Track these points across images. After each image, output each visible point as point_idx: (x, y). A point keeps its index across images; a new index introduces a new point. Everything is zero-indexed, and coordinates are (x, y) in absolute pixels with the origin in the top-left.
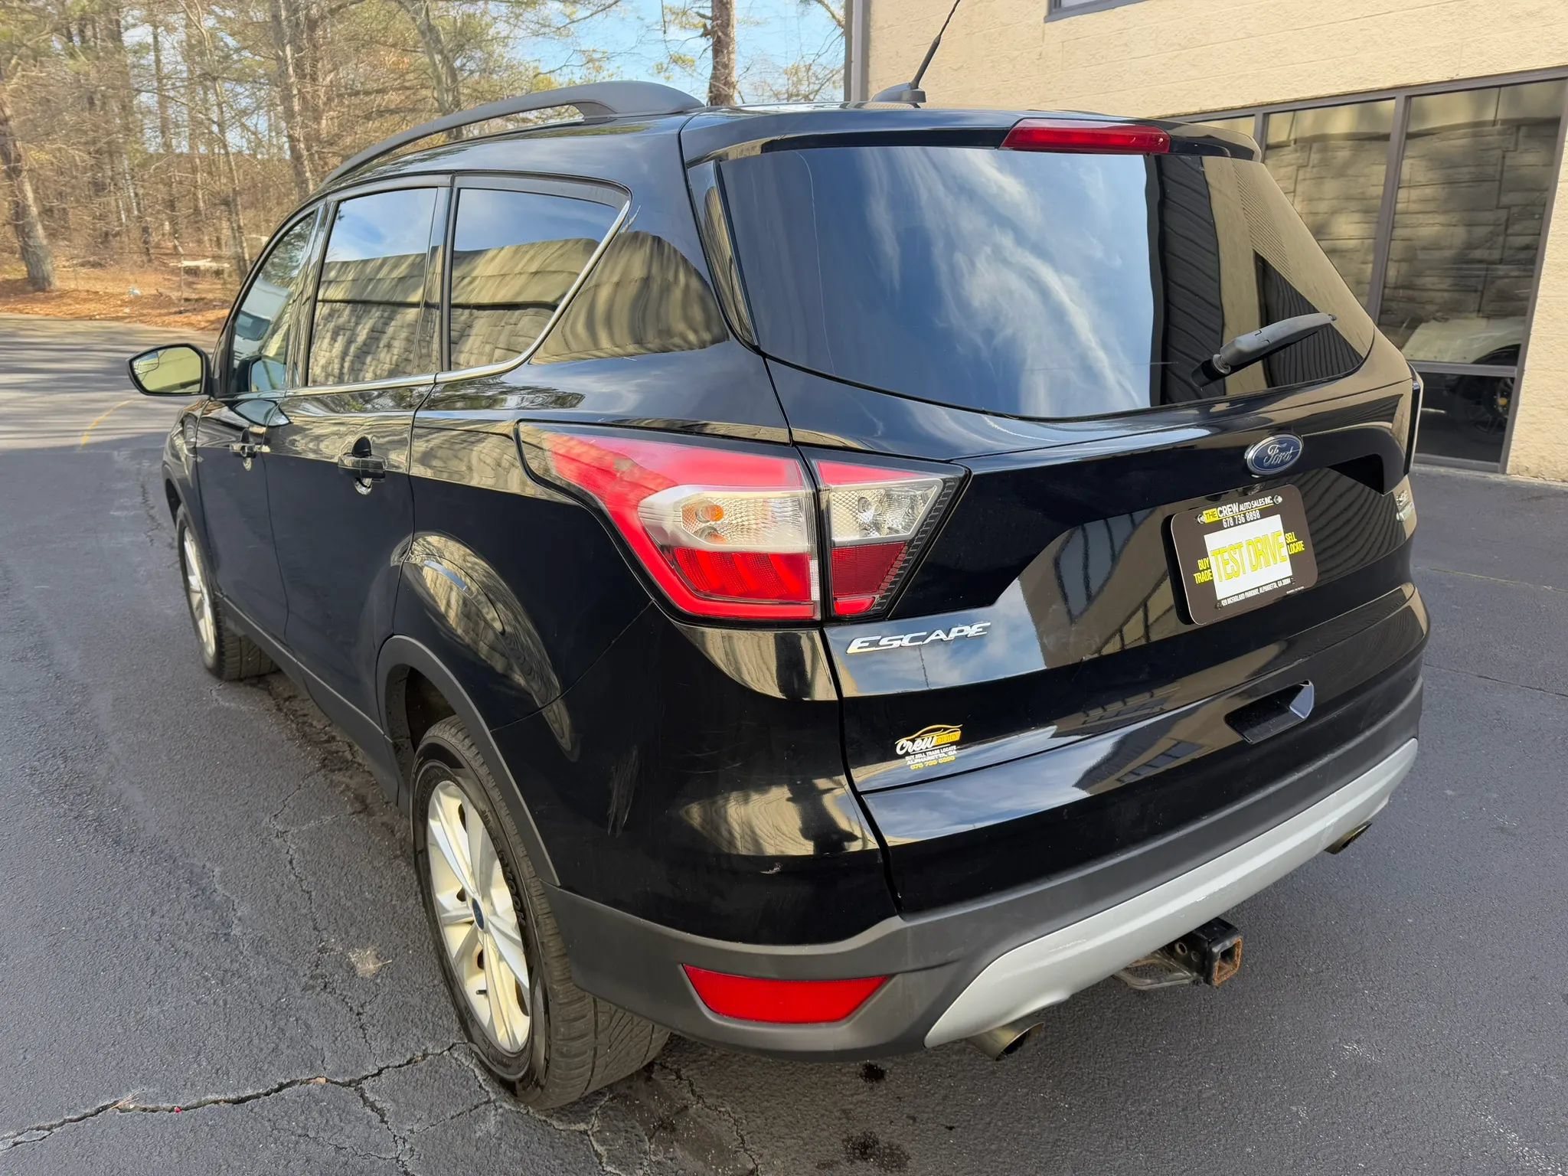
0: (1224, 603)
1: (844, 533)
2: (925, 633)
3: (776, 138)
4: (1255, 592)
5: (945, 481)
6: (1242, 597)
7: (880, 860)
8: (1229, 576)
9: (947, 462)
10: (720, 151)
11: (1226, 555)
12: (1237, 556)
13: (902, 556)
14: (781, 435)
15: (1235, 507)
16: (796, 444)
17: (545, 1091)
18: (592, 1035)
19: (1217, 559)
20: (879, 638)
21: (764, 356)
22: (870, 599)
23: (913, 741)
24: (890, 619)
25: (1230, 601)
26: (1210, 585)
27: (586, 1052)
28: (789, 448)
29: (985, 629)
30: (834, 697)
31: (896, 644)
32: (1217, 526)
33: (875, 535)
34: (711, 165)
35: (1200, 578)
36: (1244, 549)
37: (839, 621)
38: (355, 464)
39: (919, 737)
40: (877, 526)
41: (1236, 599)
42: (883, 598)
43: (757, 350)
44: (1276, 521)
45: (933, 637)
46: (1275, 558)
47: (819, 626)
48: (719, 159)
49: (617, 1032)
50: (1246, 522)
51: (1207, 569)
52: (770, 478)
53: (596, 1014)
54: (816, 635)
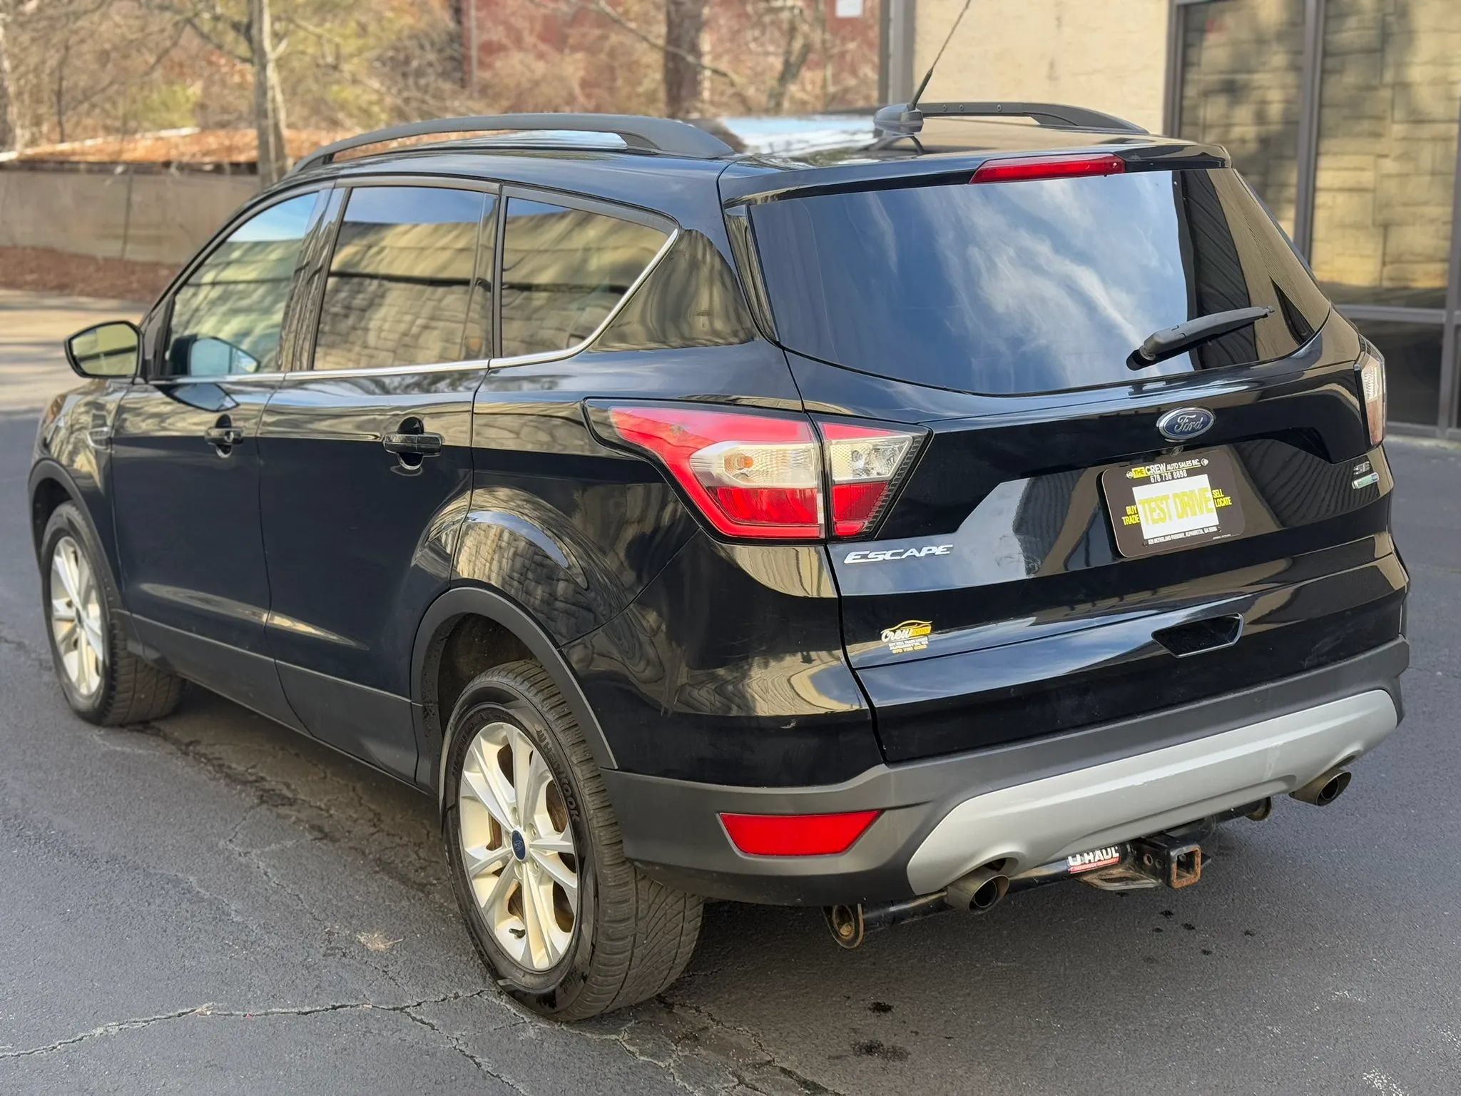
0: (1151, 542)
1: (843, 474)
2: (902, 551)
3: (792, 189)
4: (1182, 536)
5: (914, 438)
6: (1168, 539)
7: (870, 717)
8: (1155, 522)
9: (916, 424)
10: (750, 196)
11: (1153, 505)
12: (1164, 506)
13: (885, 493)
14: (795, 405)
15: (1162, 467)
16: (806, 411)
17: (588, 982)
18: (633, 920)
19: (1144, 507)
20: (868, 552)
21: (784, 349)
22: (863, 525)
23: (894, 631)
24: (877, 539)
25: (1156, 541)
26: (1137, 527)
27: (627, 937)
28: (802, 414)
29: (948, 549)
30: (836, 596)
31: (881, 558)
32: (1145, 481)
33: (864, 477)
34: (744, 207)
35: (1127, 521)
36: (1170, 501)
37: (839, 539)
38: (405, 440)
39: (899, 628)
40: (867, 471)
41: (1162, 540)
42: (870, 523)
43: (778, 344)
44: (1204, 479)
45: (908, 553)
46: (1201, 509)
47: (824, 542)
48: (749, 203)
49: (653, 923)
50: (1173, 479)
51: (1135, 514)
52: (789, 436)
53: (637, 902)
54: (821, 548)
